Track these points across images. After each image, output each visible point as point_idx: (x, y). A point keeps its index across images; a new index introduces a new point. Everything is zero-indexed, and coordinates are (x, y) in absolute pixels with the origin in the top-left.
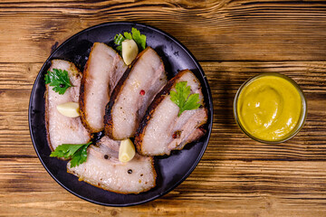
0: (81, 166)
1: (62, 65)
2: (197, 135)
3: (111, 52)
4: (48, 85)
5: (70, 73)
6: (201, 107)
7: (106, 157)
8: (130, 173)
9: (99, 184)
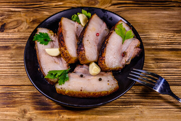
0: (66, 83)
1: (44, 31)
4: (36, 42)
5: (49, 34)
7: (82, 76)
8: (100, 80)
9: (81, 90)
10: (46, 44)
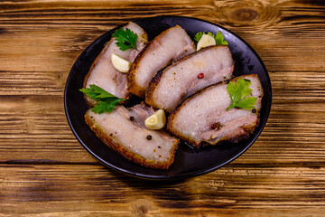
0: (104, 115)
1: (135, 29)
2: (238, 133)
3: (187, 39)
4: (113, 39)
5: (140, 38)
6: (254, 111)
7: (132, 119)
8: (149, 138)
9: (111, 135)
10: (123, 49)
